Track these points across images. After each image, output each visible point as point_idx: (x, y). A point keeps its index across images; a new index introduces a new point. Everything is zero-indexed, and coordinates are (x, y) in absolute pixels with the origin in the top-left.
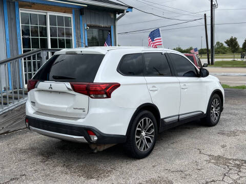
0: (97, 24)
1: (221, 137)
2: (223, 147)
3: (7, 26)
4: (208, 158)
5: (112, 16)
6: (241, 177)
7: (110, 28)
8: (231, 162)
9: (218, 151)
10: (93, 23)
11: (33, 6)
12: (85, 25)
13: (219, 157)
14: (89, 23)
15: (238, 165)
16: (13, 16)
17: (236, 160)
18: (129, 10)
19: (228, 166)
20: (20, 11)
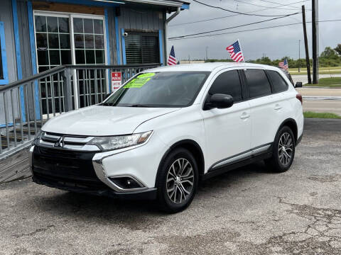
0: (140, 28)
1: (312, 183)
2: (313, 194)
3: (17, 34)
4: (290, 208)
5: (161, 16)
6: (330, 229)
7: (158, 33)
8: (320, 212)
9: (305, 200)
10: (134, 27)
11: (51, 6)
12: (123, 31)
13: (306, 206)
14: (128, 27)
15: (329, 215)
16: (25, 22)
17: (327, 210)
18: (184, 6)
19: (315, 217)
20: (34, 14)
